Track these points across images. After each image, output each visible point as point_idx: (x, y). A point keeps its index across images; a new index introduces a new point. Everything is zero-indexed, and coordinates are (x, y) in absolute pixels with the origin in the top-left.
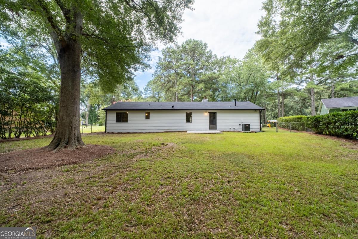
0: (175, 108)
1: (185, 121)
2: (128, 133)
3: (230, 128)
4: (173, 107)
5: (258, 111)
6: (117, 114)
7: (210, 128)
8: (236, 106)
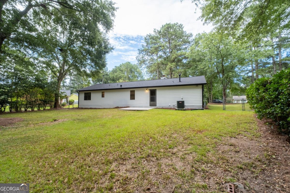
0: (123, 87)
1: (130, 99)
2: (91, 108)
3: (170, 104)
4: (121, 86)
5: (201, 86)
6: (85, 94)
7: (151, 105)
8: (180, 81)
